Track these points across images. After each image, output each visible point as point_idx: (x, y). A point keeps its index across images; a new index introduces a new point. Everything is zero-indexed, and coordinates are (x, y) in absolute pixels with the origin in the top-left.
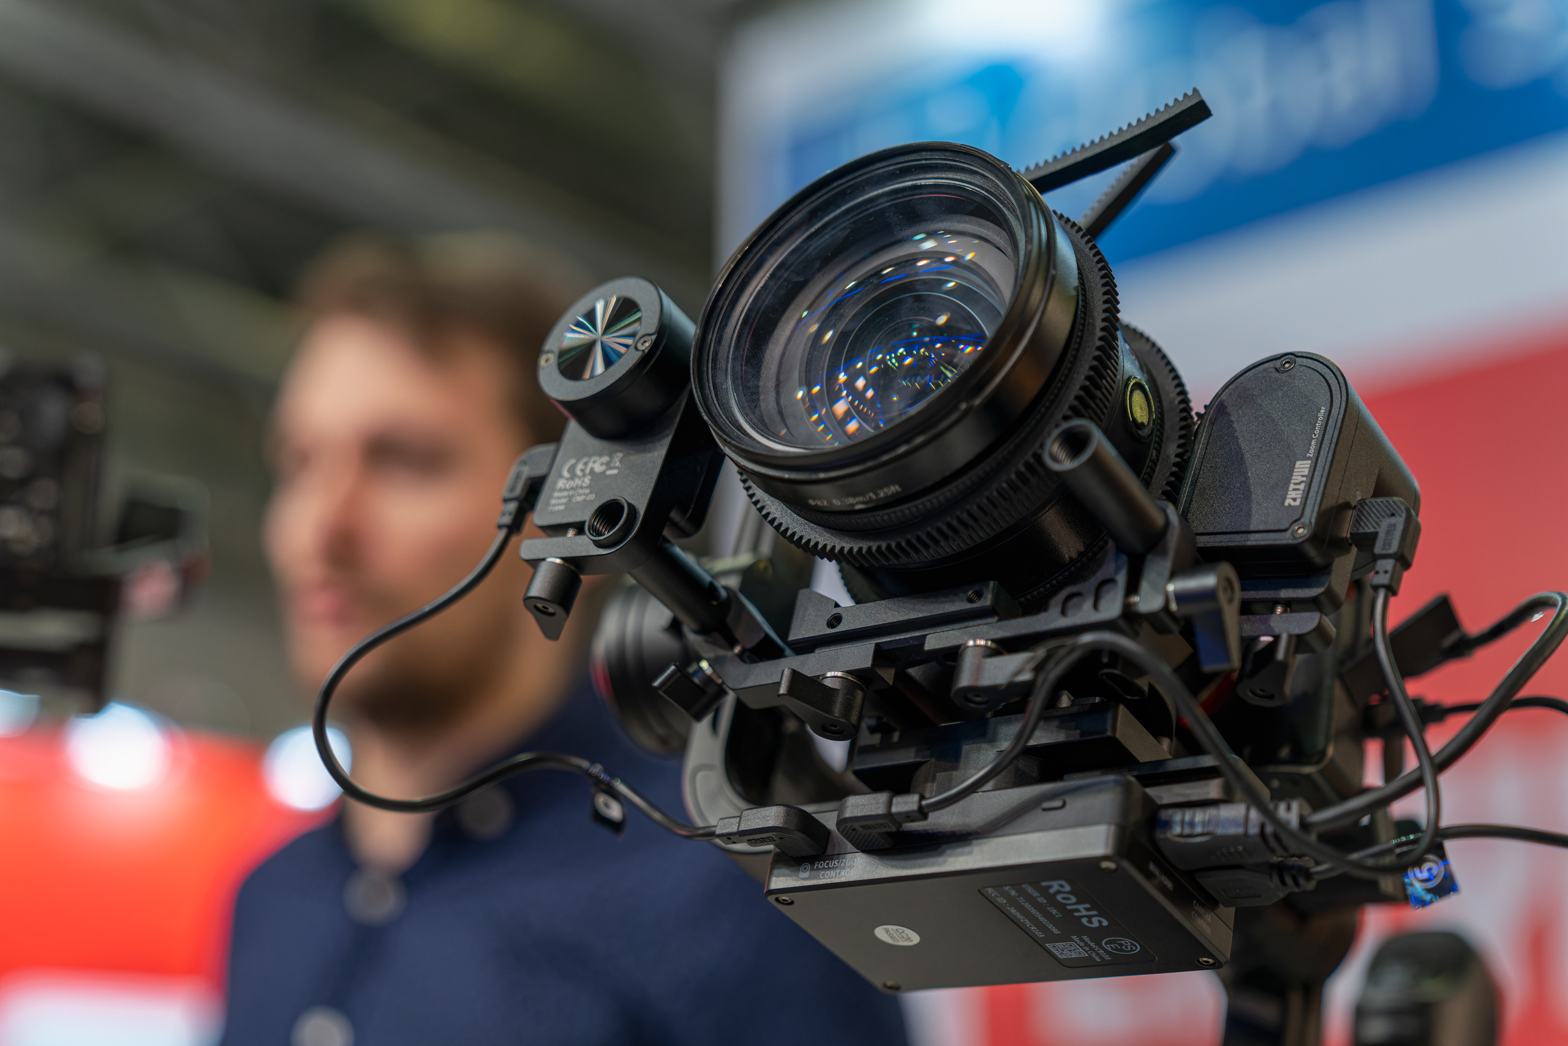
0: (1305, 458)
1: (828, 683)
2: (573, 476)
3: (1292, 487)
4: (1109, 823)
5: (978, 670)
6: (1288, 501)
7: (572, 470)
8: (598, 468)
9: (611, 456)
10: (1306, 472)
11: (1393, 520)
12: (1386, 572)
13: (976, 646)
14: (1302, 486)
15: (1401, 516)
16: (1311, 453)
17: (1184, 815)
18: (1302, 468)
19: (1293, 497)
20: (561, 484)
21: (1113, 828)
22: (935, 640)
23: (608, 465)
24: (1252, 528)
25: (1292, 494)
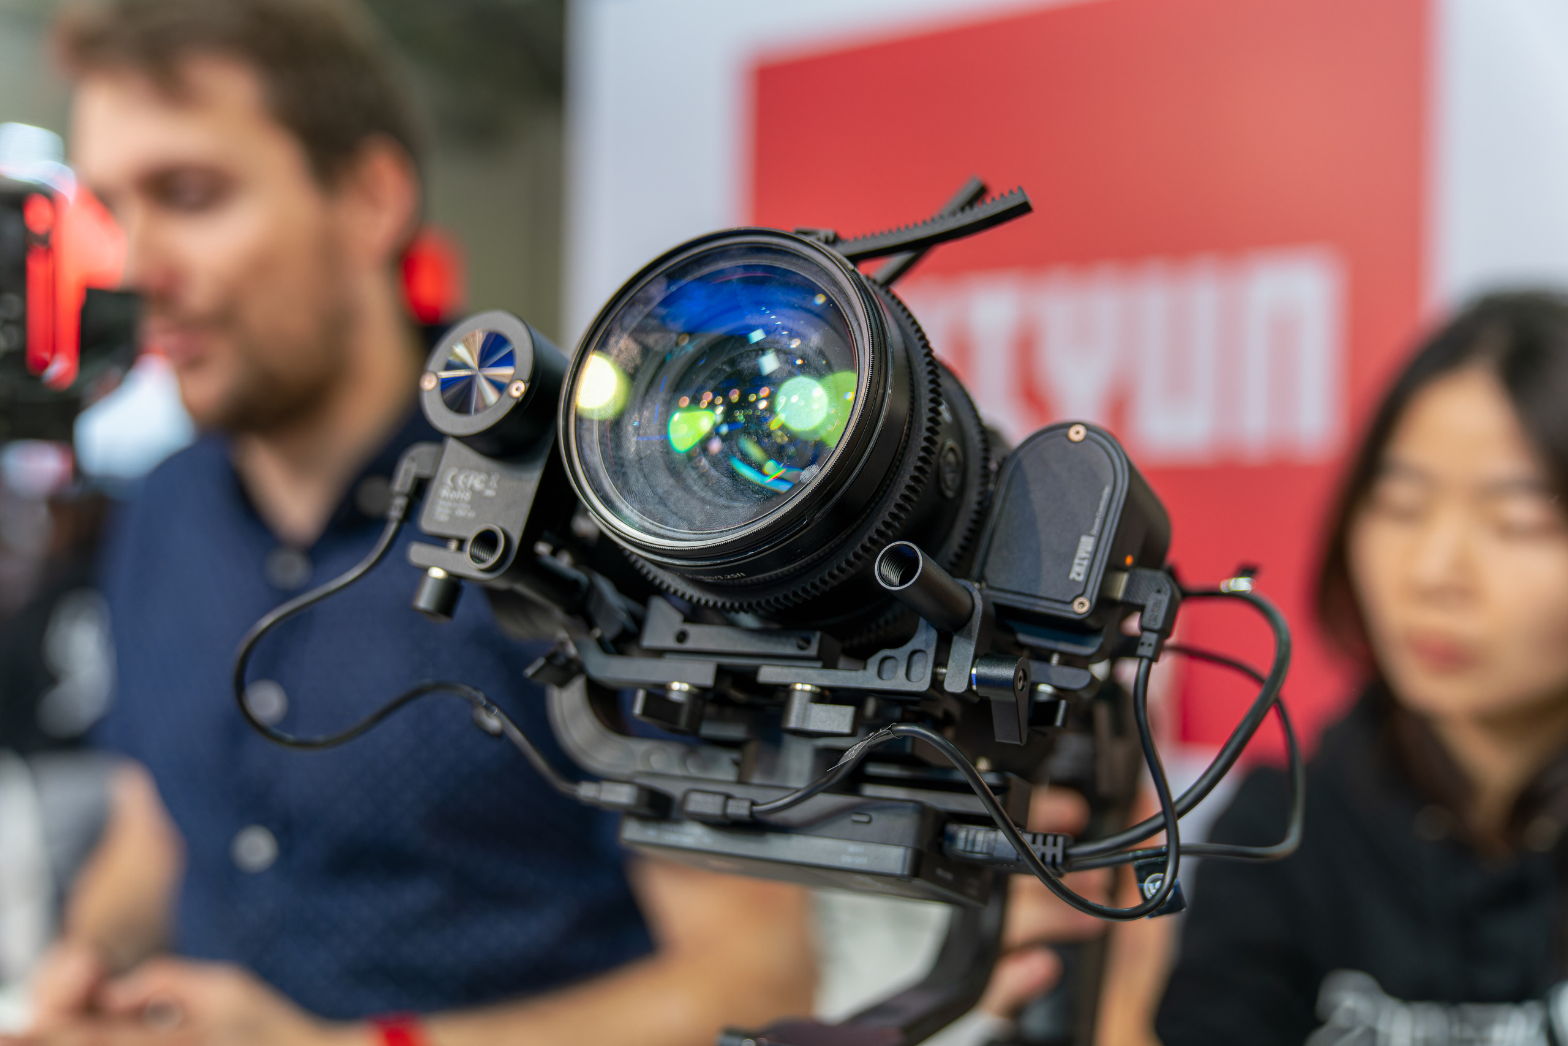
0: (1090, 535)
1: (674, 697)
2: (455, 488)
3: (1077, 561)
4: (907, 847)
5: (805, 716)
6: (1073, 575)
7: (453, 479)
8: (478, 485)
9: (489, 474)
10: (1090, 548)
11: (1159, 597)
12: (1150, 645)
13: (802, 691)
14: (1086, 563)
15: (1165, 594)
16: (1095, 530)
17: (968, 832)
18: (1086, 544)
19: (1078, 571)
20: (445, 492)
21: (910, 852)
22: (769, 674)
23: (486, 484)
24: (1040, 594)
25: (1076, 569)
